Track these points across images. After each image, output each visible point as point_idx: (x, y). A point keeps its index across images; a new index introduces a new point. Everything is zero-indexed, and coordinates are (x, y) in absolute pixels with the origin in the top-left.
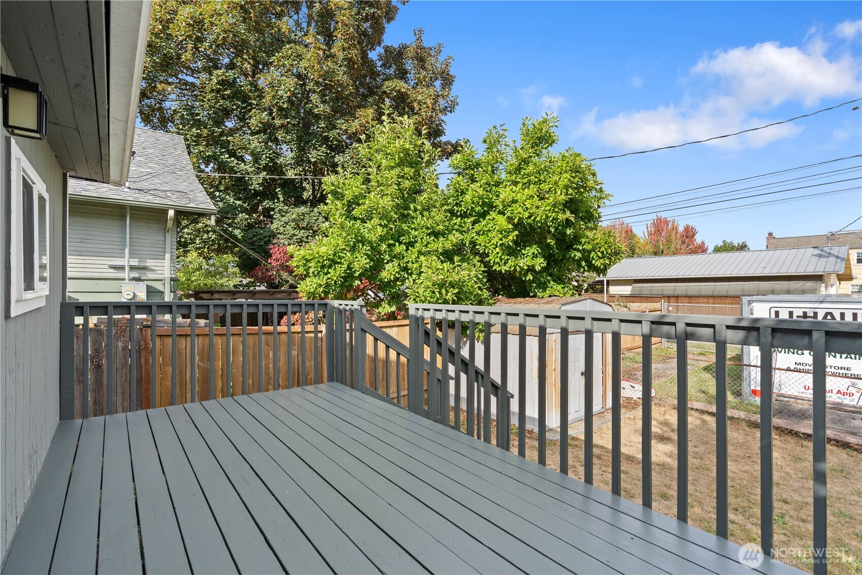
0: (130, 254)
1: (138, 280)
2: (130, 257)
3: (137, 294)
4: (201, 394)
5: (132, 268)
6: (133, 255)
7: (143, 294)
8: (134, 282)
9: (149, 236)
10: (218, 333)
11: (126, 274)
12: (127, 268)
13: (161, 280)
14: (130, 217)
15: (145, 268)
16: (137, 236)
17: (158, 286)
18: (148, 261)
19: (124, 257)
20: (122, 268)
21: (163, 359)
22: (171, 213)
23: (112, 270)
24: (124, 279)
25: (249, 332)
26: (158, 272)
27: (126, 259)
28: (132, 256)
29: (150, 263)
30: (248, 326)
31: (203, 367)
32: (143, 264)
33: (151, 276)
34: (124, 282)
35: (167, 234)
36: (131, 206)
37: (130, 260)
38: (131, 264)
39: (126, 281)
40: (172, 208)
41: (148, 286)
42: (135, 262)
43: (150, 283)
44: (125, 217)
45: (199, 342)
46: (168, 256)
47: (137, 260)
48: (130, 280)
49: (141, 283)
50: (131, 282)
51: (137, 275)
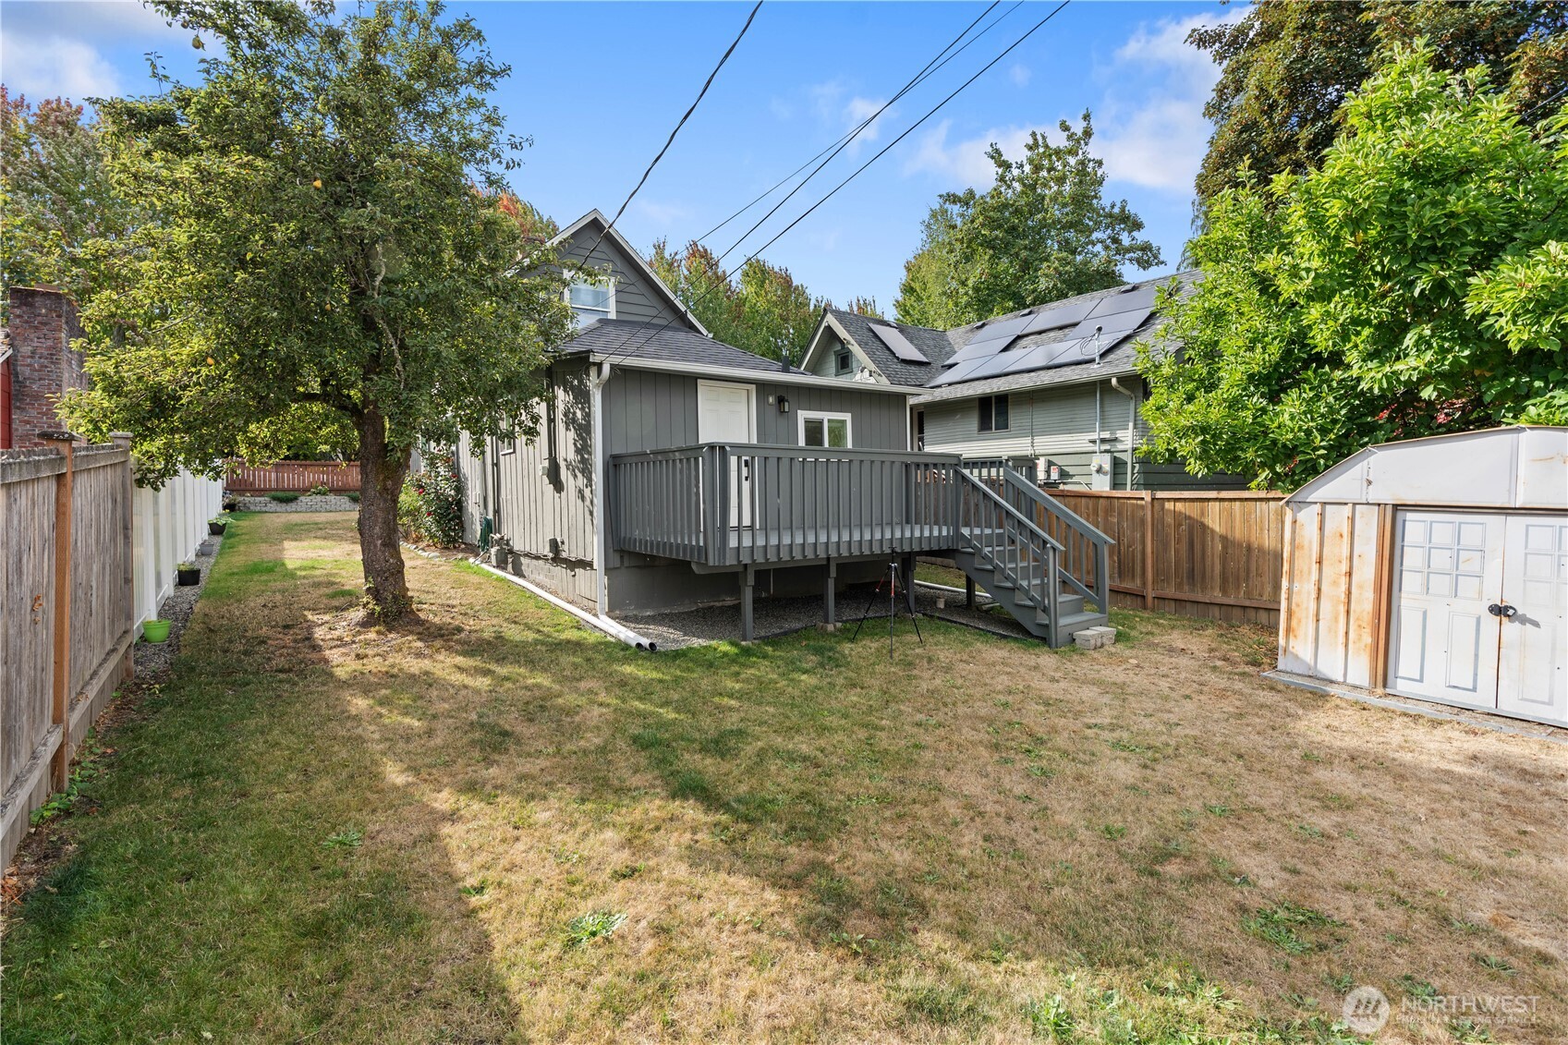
0: (1101, 427)
1: (1106, 451)
2: (1101, 431)
3: (1104, 466)
5: (1103, 441)
6: (1105, 429)
7: (1109, 466)
8: (1104, 454)
9: (1110, 408)
11: (1096, 448)
12: (1098, 441)
13: (1126, 451)
14: (1101, 392)
15: (1116, 440)
16: (1107, 410)
17: (1123, 457)
18: (1116, 432)
19: (1096, 431)
20: (1093, 442)
22: (1114, 381)
23: (1088, 444)
24: (1095, 452)
26: (1124, 442)
27: (1097, 433)
28: (1103, 429)
29: (1117, 434)
32: (1112, 436)
33: (1117, 447)
34: (1095, 454)
35: (1122, 401)
37: (1101, 433)
38: (1102, 437)
39: (1097, 454)
41: (1114, 457)
42: (1106, 435)
43: (1118, 455)
44: (1096, 392)
46: (1131, 425)
47: (1108, 432)
48: (1100, 452)
49: (1108, 455)
50: (1100, 455)
51: (1107, 447)
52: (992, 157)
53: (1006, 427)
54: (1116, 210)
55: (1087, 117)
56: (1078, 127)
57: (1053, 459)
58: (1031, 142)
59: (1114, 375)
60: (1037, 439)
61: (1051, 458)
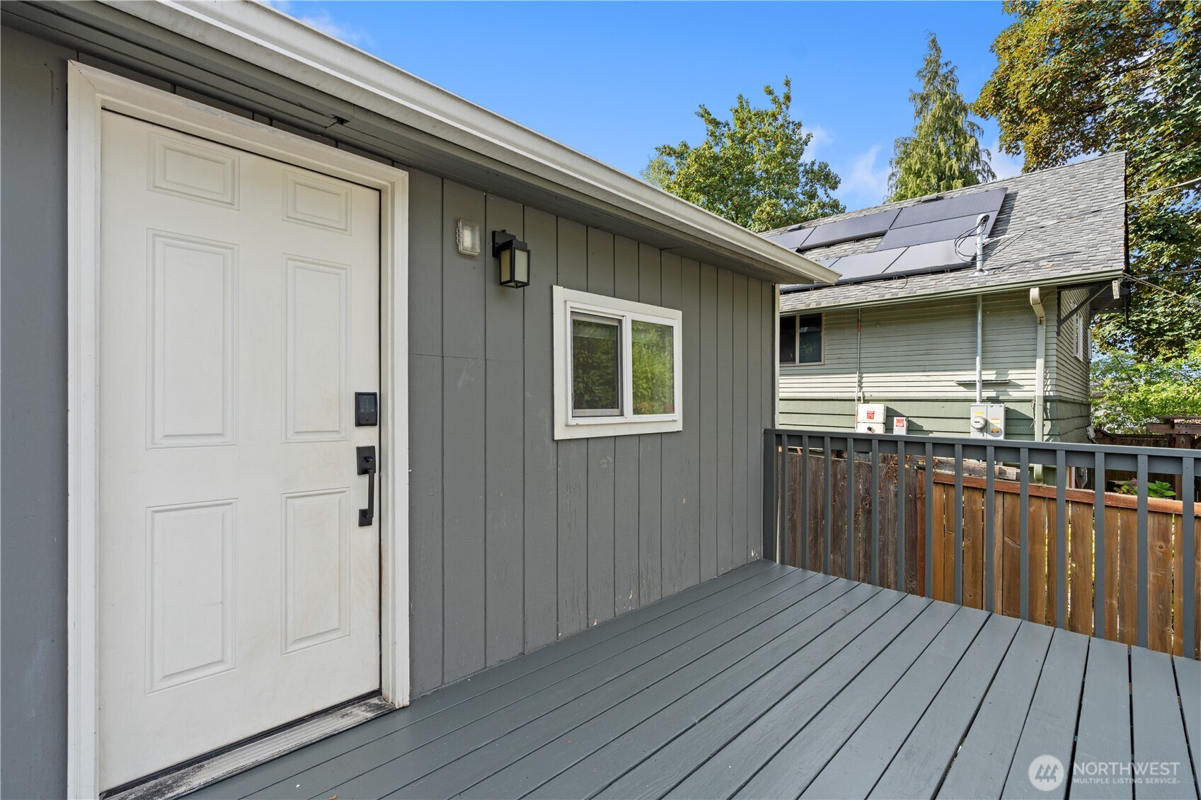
0: (983, 363)
1: (995, 400)
2: (983, 369)
3: (991, 421)
4: (1009, 593)
5: (986, 384)
6: (989, 366)
7: (998, 421)
8: (989, 404)
9: (1009, 336)
10: (1040, 495)
11: (975, 394)
12: (978, 384)
13: (1030, 401)
14: (983, 312)
15: (1006, 384)
16: (995, 337)
17: (1025, 409)
18: (1010, 372)
19: (975, 370)
20: (969, 385)
21: (948, 520)
22: (1034, 293)
23: (961, 388)
24: (975, 401)
25: (1109, 503)
26: (1026, 388)
27: (977, 372)
28: (985, 366)
29: (1013, 375)
30: (1107, 491)
31: (1012, 548)
32: (1002, 378)
33: (1014, 394)
34: (974, 404)
35: (1039, 328)
36: (983, 295)
37: (983, 372)
38: (984, 378)
39: (978, 403)
40: (1034, 286)
41: (1007, 411)
42: (990, 375)
43: (1011, 406)
44: (975, 313)
45: (1006, 505)
46: (1040, 362)
47: (994, 372)
48: (983, 401)
49: (996, 406)
50: (982, 404)
51: (992, 394)
52: (702, 116)
53: (817, 358)
54: (816, 168)
55: (787, 84)
56: (780, 92)
57: (896, 406)
58: (737, 106)
59: (1034, 284)
60: (867, 378)
61: (892, 405)
